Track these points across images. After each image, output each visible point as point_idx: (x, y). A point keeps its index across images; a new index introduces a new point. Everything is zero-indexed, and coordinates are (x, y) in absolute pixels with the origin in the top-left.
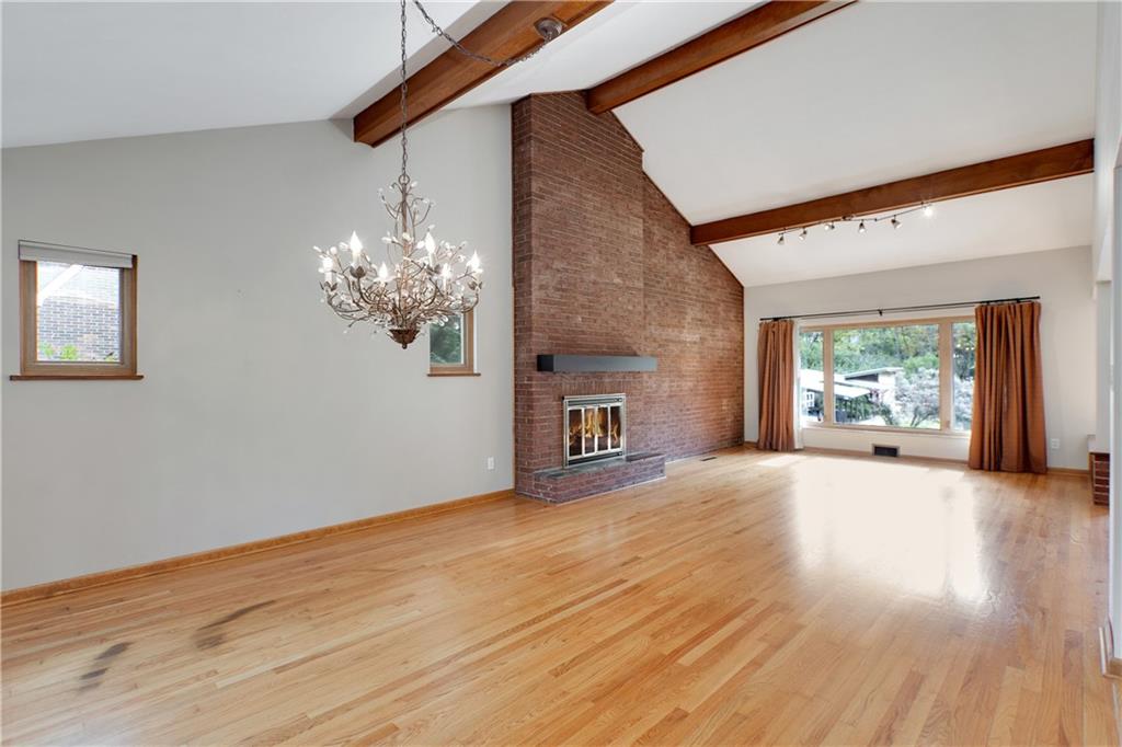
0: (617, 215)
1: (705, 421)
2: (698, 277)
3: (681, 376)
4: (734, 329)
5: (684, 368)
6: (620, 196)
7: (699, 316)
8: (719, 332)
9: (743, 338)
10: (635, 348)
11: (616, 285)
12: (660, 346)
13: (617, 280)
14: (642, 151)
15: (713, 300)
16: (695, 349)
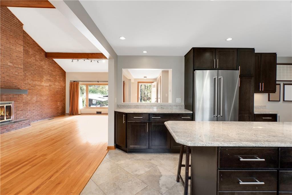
0: (10, 42)
1: (51, 109)
2: (49, 67)
3: (41, 95)
4: (62, 83)
5: (42, 93)
6: (12, 37)
7: (49, 78)
8: (57, 84)
9: (65, 86)
10: (19, 87)
11: (9, 66)
12: (32, 86)
13: (9, 64)
14: (23, 25)
15: (54, 74)
16: (47, 88)
